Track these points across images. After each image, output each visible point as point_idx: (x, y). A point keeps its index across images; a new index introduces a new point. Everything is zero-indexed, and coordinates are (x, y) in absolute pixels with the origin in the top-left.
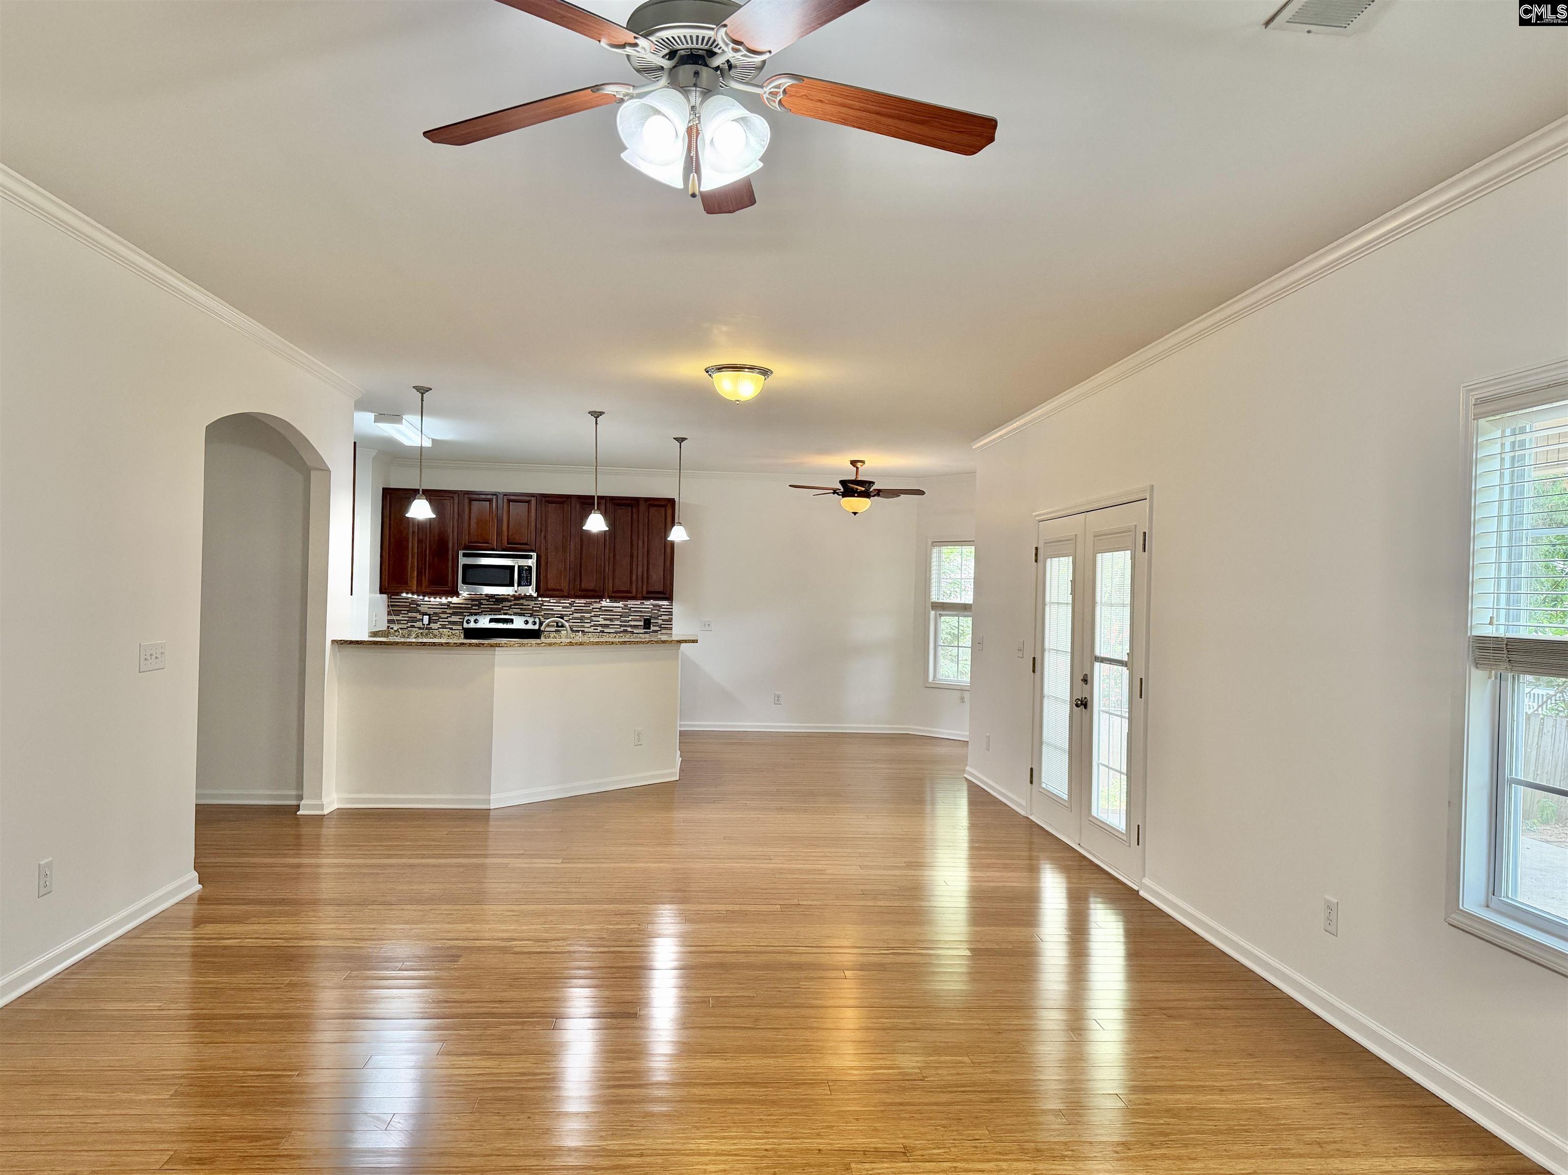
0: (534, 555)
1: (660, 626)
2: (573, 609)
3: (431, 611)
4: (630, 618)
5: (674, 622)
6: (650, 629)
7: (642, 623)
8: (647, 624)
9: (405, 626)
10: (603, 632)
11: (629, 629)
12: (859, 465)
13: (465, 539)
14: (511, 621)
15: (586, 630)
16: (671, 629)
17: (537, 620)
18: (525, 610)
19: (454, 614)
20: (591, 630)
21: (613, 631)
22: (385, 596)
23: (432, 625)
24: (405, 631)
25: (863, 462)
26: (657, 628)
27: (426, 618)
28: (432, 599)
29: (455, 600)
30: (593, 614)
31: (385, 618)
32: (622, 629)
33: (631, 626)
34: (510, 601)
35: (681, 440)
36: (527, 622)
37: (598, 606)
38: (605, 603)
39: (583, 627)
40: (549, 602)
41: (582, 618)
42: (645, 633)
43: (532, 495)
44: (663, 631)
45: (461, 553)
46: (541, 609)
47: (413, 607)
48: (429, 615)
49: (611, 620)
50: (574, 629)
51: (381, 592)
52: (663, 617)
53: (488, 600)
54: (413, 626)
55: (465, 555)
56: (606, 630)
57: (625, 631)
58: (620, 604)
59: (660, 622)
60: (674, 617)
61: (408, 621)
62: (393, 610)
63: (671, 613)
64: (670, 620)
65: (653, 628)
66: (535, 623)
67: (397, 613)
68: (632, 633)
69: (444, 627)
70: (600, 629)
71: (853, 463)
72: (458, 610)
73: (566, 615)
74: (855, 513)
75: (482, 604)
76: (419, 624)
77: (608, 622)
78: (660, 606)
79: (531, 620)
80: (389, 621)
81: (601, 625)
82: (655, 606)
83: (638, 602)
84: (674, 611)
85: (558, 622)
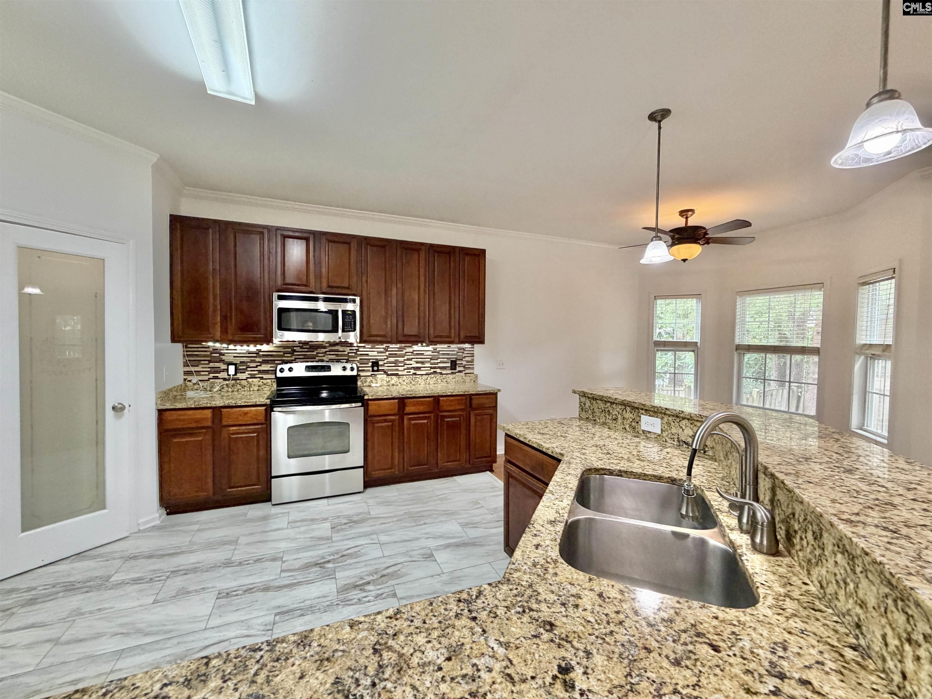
0: (358, 299)
1: (464, 367)
2: (387, 353)
3: (237, 361)
4: (439, 360)
5: (475, 363)
6: (455, 369)
7: (449, 365)
8: (454, 365)
9: (206, 378)
10: (415, 374)
11: (438, 371)
13: (279, 283)
14: (328, 368)
15: (400, 373)
16: (473, 368)
17: (354, 366)
18: (341, 355)
19: (265, 362)
20: (405, 373)
21: (424, 373)
22: (179, 346)
23: (239, 376)
24: (205, 384)
26: (462, 369)
27: (232, 369)
28: (238, 347)
29: (265, 347)
30: (406, 358)
31: (181, 369)
32: (432, 370)
33: (440, 368)
34: (325, 347)
36: (344, 369)
37: (410, 350)
38: (417, 347)
39: (397, 370)
40: (364, 347)
41: (396, 362)
42: (452, 373)
44: (467, 371)
45: (275, 295)
47: (216, 357)
48: (235, 364)
49: (422, 363)
50: (389, 373)
51: (174, 340)
52: (467, 359)
53: (301, 347)
54: (217, 378)
55: (280, 298)
56: (418, 372)
57: (435, 372)
58: (431, 348)
59: (464, 363)
60: (475, 358)
61: (210, 372)
62: (190, 360)
63: (475, 355)
64: (472, 361)
65: (458, 369)
66: (352, 369)
67: (196, 363)
68: (441, 373)
69: (253, 377)
70: (412, 371)
71: (684, 212)
72: (268, 358)
73: (381, 360)
75: (295, 351)
76: (224, 375)
77: (419, 365)
78: (464, 349)
79: (349, 366)
80: (187, 373)
81: (414, 368)
82: (460, 349)
83: (446, 346)
84: (475, 353)
85: (373, 366)
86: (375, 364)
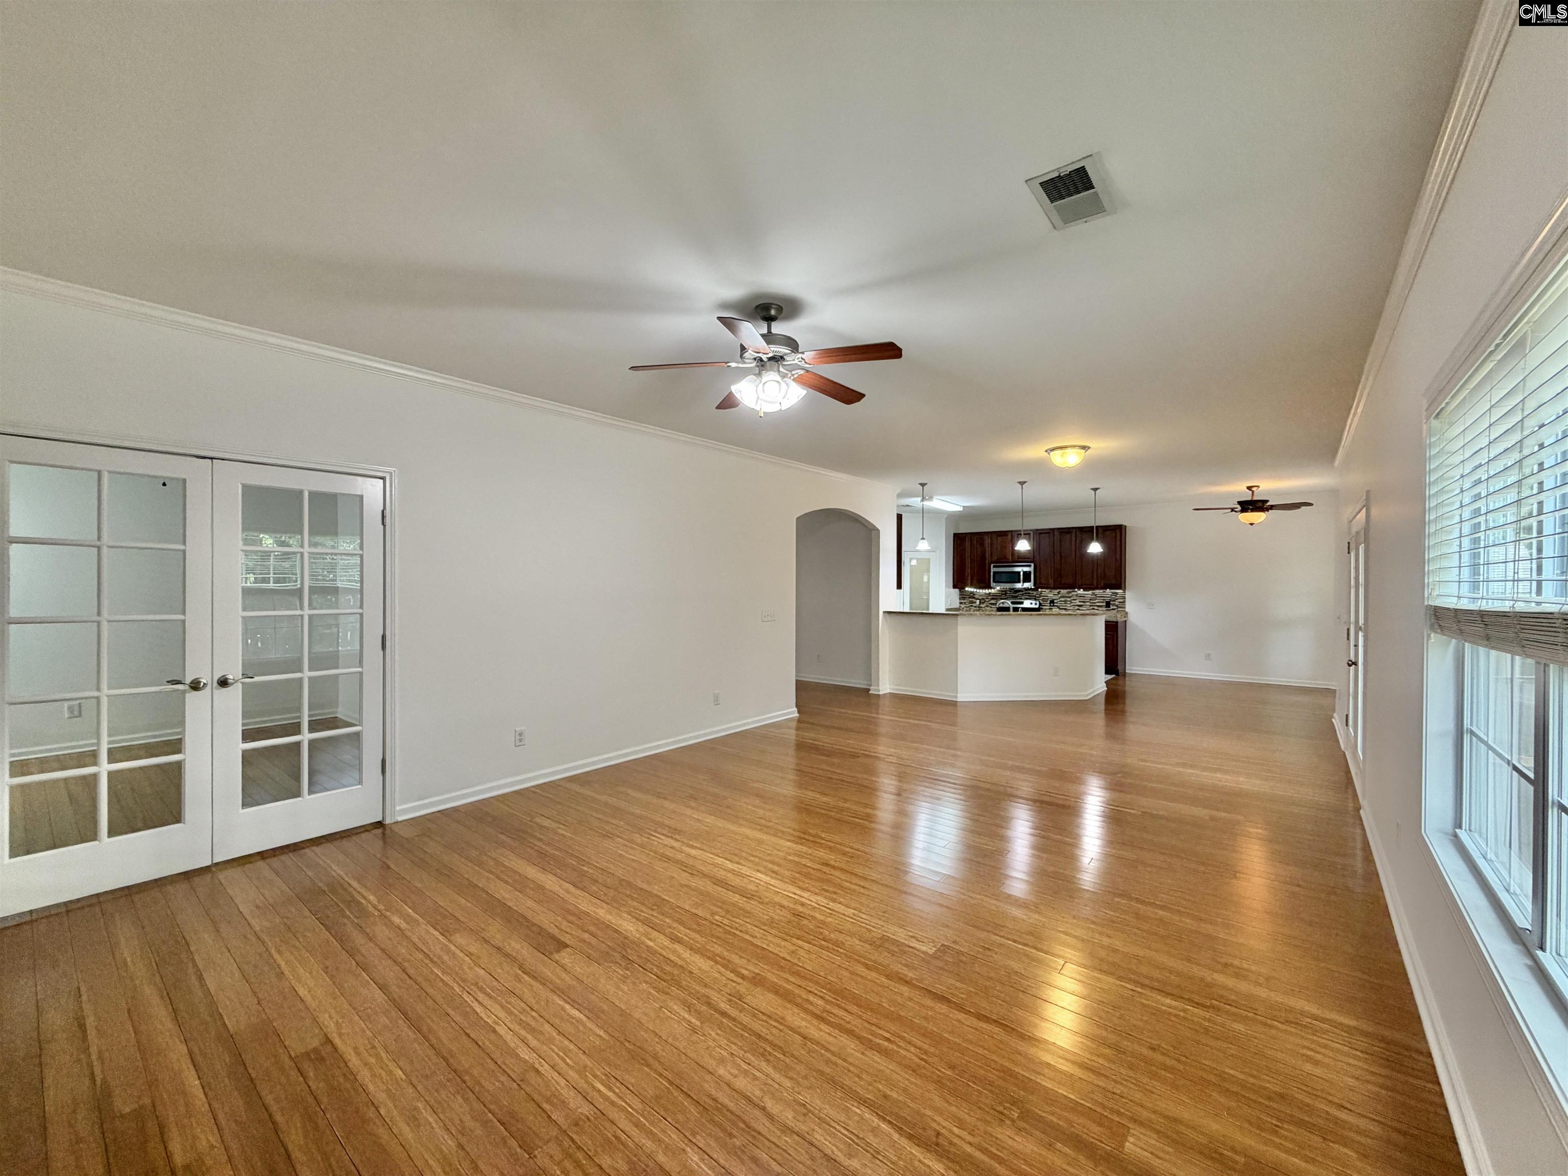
0: (1032, 565)
1: (1117, 606)
2: (1060, 595)
3: (980, 598)
4: (1097, 601)
5: (1127, 603)
6: (1110, 608)
7: (1104, 604)
8: (1108, 605)
9: (967, 605)
10: (1079, 609)
11: (1096, 608)
12: (1254, 489)
13: (995, 558)
14: (1022, 603)
15: (1068, 608)
16: (1125, 608)
17: (1038, 603)
18: (1032, 596)
19: (993, 599)
20: (1071, 608)
21: (1085, 609)
22: (957, 590)
23: (981, 605)
24: (968, 608)
25: (1258, 487)
26: (1115, 607)
27: (978, 601)
28: (981, 591)
29: (993, 591)
30: (1072, 598)
31: (958, 601)
32: (1091, 607)
33: (1097, 605)
34: (1023, 591)
35: (1095, 490)
36: (1032, 603)
37: (1075, 593)
38: (1081, 591)
39: (1066, 606)
40: (1045, 591)
41: (1065, 601)
42: (1107, 610)
43: (1031, 530)
44: (1120, 609)
45: (992, 565)
46: (1040, 596)
47: (972, 596)
49: (1084, 602)
50: (1061, 607)
51: (954, 587)
52: (1119, 600)
53: (1008, 591)
54: (971, 605)
55: (994, 567)
56: (1081, 608)
57: (1093, 609)
58: (1090, 592)
59: (1117, 603)
60: (1127, 600)
61: (968, 603)
62: (963, 596)
63: (1124, 598)
64: (1124, 602)
65: (1112, 607)
66: (1036, 604)
67: (964, 598)
68: (1098, 610)
69: (987, 606)
70: (1077, 607)
71: (1249, 488)
72: (995, 597)
73: (1056, 599)
74: (1251, 524)
76: (974, 605)
77: (1082, 604)
78: (1117, 593)
79: (1034, 602)
80: (961, 603)
81: (1078, 606)
82: (1113, 593)
83: (1102, 591)
84: (1127, 596)
85: (1050, 603)
86: (1052, 602)
